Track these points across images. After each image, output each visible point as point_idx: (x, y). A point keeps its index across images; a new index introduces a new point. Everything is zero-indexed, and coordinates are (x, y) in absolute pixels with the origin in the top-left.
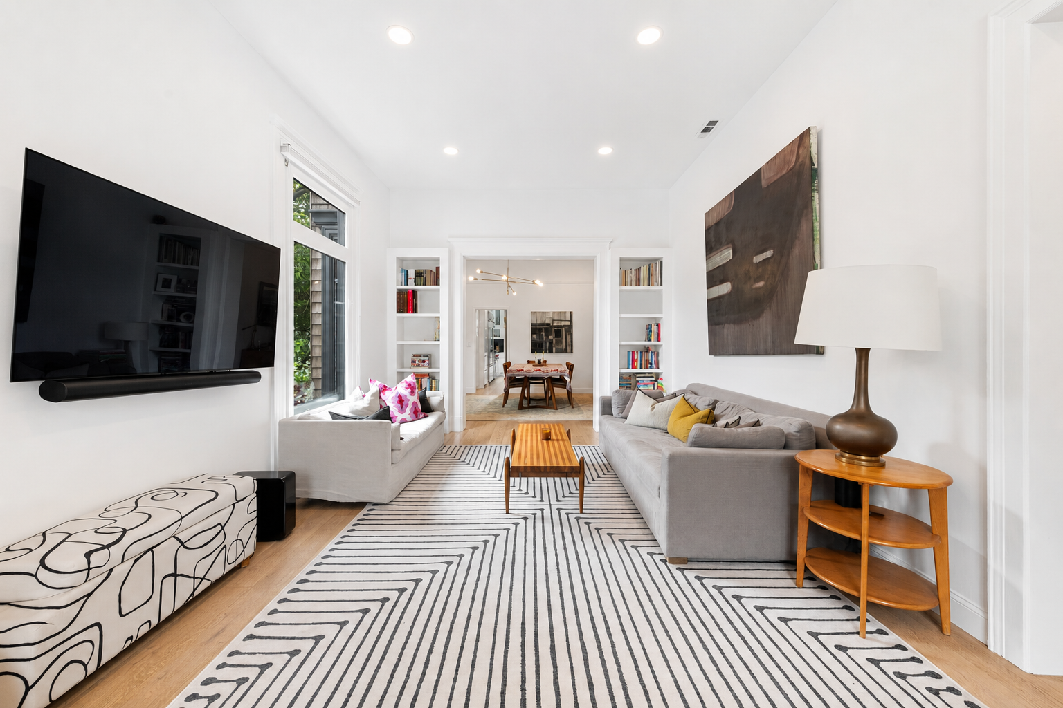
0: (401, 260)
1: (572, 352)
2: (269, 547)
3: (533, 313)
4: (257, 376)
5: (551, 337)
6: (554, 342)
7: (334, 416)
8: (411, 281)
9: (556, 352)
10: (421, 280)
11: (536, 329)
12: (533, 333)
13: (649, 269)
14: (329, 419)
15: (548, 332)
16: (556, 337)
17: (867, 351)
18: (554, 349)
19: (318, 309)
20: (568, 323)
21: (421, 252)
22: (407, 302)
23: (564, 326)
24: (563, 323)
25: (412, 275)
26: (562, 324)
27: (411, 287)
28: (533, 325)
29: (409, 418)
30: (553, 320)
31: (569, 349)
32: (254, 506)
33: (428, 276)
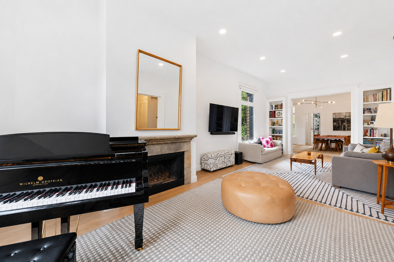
0: (271, 103)
2: (237, 166)
4: (234, 133)
5: (344, 124)
6: (346, 126)
7: (249, 143)
8: (274, 109)
10: (277, 108)
11: (335, 120)
12: (334, 122)
13: (383, 93)
14: (248, 143)
15: (343, 121)
17: (392, 129)
19: (248, 118)
20: (348, 117)
21: (277, 100)
22: (272, 114)
24: (346, 117)
25: (274, 106)
27: (274, 110)
28: (333, 119)
29: (270, 147)
31: (348, 129)
32: (234, 156)
33: (279, 106)
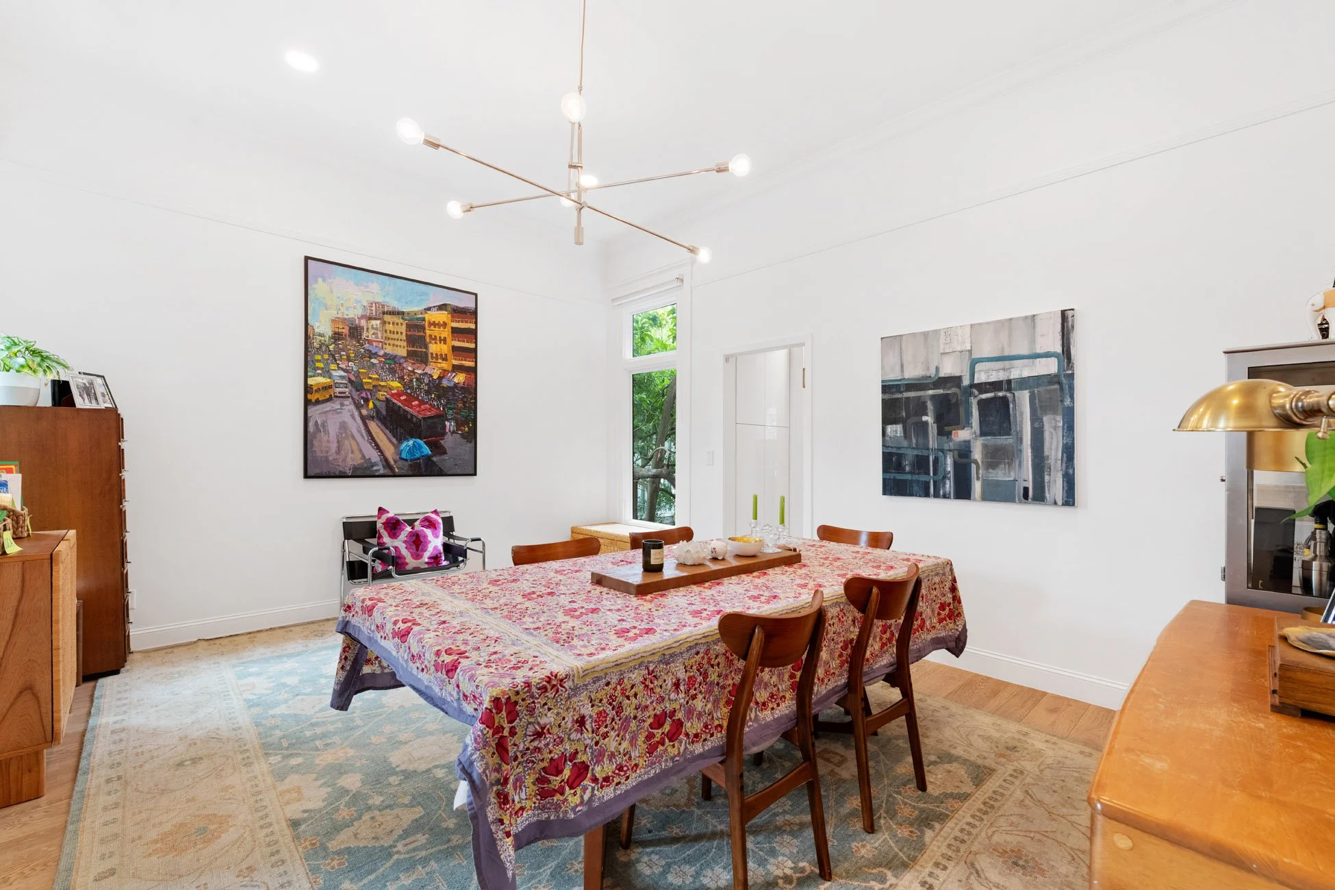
1: (1069, 499)
3: (891, 343)
5: (962, 435)
6: (977, 454)
9: (985, 497)
11: (900, 403)
12: (887, 421)
15: (950, 415)
16: (983, 434)
18: (977, 487)
20: (1049, 367)
23: (1024, 383)
24: (1020, 371)
26: (1015, 374)
28: (886, 388)
30: (974, 363)
31: (1056, 487)
